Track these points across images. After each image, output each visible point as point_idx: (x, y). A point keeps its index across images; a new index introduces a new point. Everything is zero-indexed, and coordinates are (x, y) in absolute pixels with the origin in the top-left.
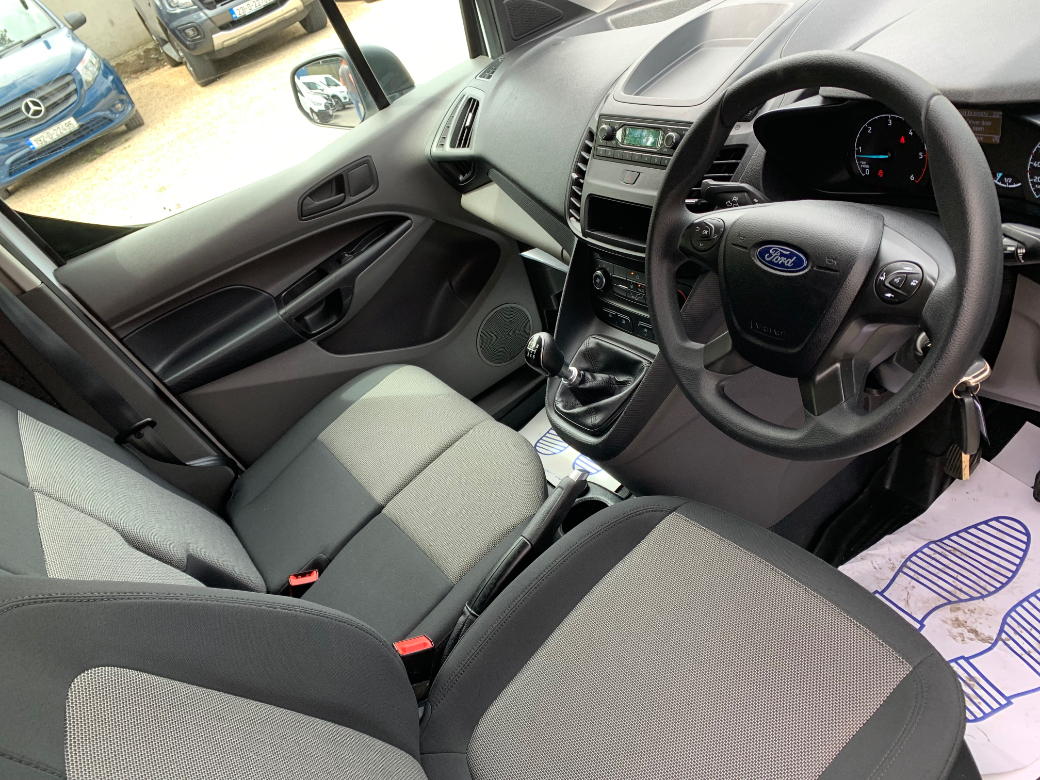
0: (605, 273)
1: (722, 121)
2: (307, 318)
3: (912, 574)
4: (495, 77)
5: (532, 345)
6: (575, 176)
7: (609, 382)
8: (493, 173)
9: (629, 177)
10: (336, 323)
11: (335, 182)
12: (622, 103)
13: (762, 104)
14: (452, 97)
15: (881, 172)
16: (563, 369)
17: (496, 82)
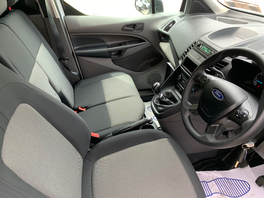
0: (182, 77)
1: (223, 55)
2: (112, 53)
3: (217, 182)
4: (183, 18)
5: (155, 84)
6: (186, 51)
7: (168, 102)
8: (170, 41)
9: (198, 57)
10: (117, 57)
11: (133, 26)
12: (206, 39)
13: (237, 56)
14: (170, 18)
15: (259, 86)
16: (159, 93)
17: (182, 19)
